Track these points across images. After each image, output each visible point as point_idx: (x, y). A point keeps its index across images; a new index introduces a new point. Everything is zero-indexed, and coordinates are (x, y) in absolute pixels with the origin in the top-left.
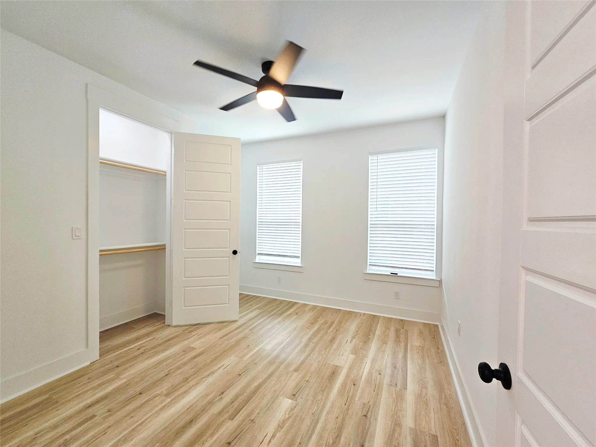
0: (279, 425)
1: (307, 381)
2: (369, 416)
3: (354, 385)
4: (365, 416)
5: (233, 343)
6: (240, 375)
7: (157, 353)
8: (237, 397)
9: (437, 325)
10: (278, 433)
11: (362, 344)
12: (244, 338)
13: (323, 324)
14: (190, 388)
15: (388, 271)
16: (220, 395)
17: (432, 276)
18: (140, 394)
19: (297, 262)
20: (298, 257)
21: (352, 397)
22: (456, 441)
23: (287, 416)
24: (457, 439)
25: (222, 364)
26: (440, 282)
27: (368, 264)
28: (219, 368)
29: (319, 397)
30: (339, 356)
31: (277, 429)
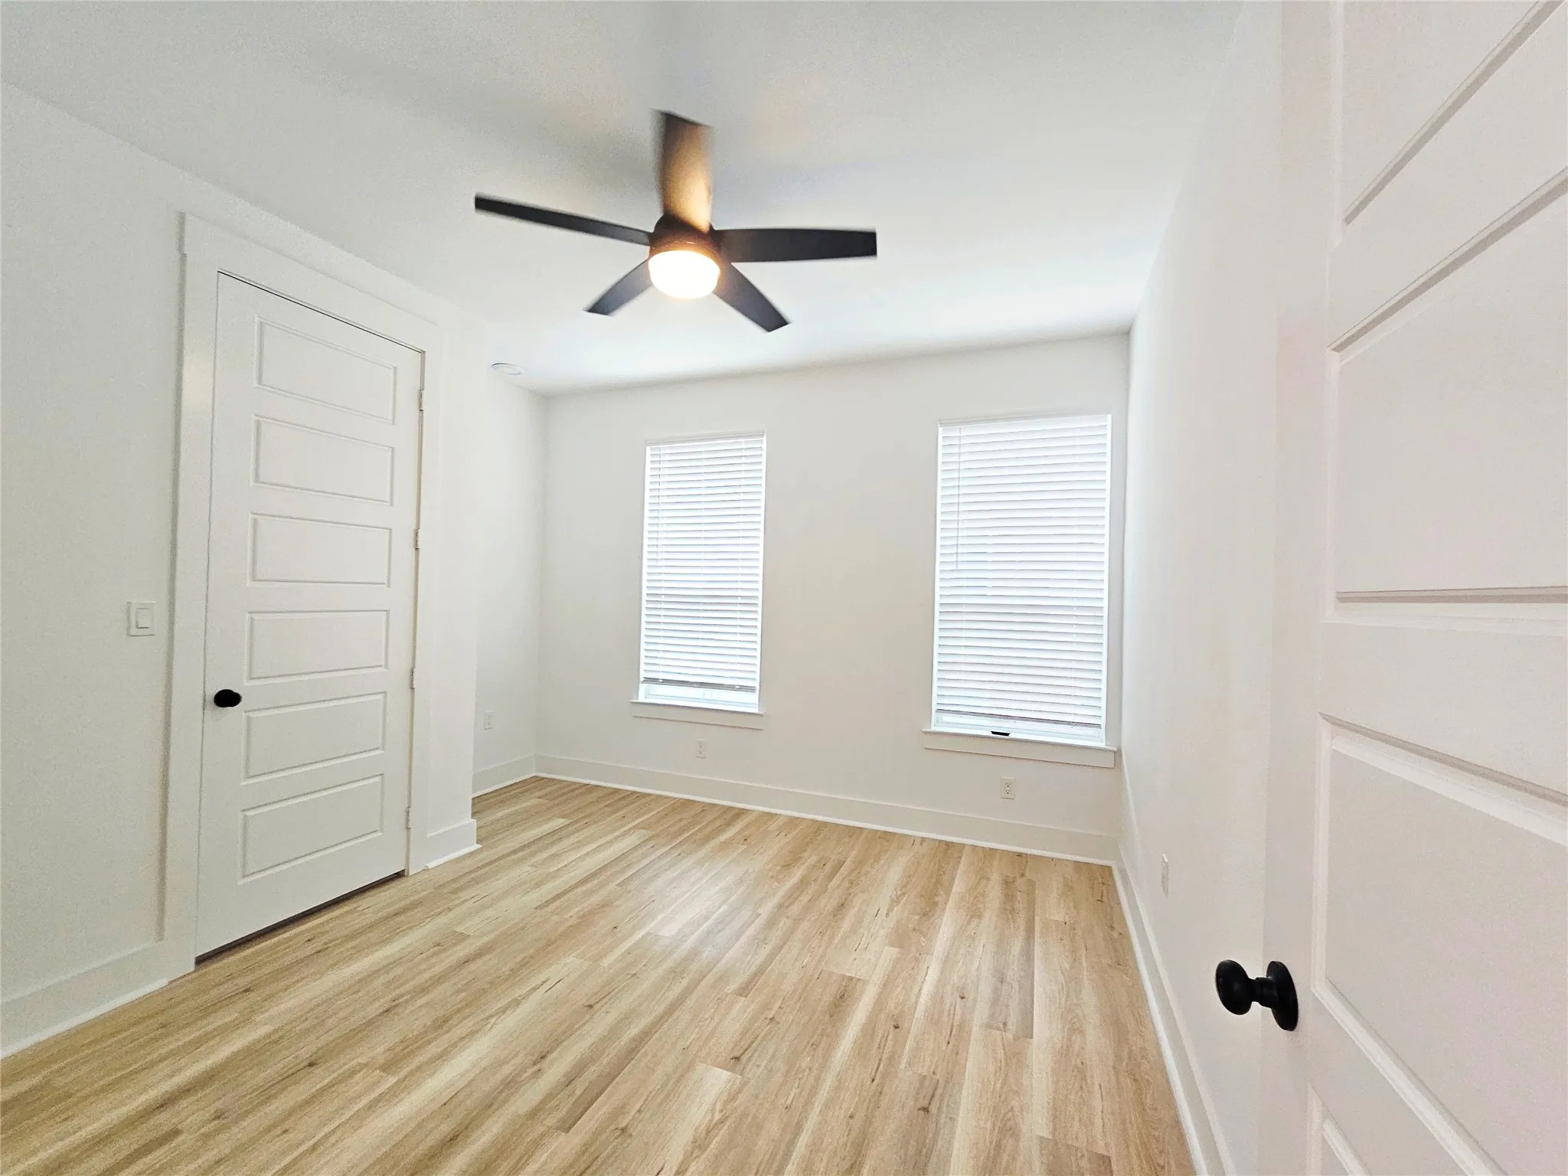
0: (694, 1141)
1: (772, 1019)
2: (933, 1109)
3: (896, 1027)
4: (926, 1110)
5: (574, 921)
6: (591, 1006)
7: (359, 952)
8: (580, 1068)
9: (1109, 868)
10: (694, 1163)
11: (917, 917)
12: (604, 906)
13: (815, 866)
14: (454, 1045)
15: (985, 727)
16: (535, 1064)
17: (1096, 739)
18: (311, 1065)
19: (749, 702)
20: (751, 689)
21: (891, 1058)
22: (1158, 1169)
23: (717, 1116)
24: (1159, 1165)
25: (542, 977)
26: (1118, 754)
27: (935, 707)
28: (535, 989)
29: (805, 1062)
30: (858, 950)
31: (692, 1153)
